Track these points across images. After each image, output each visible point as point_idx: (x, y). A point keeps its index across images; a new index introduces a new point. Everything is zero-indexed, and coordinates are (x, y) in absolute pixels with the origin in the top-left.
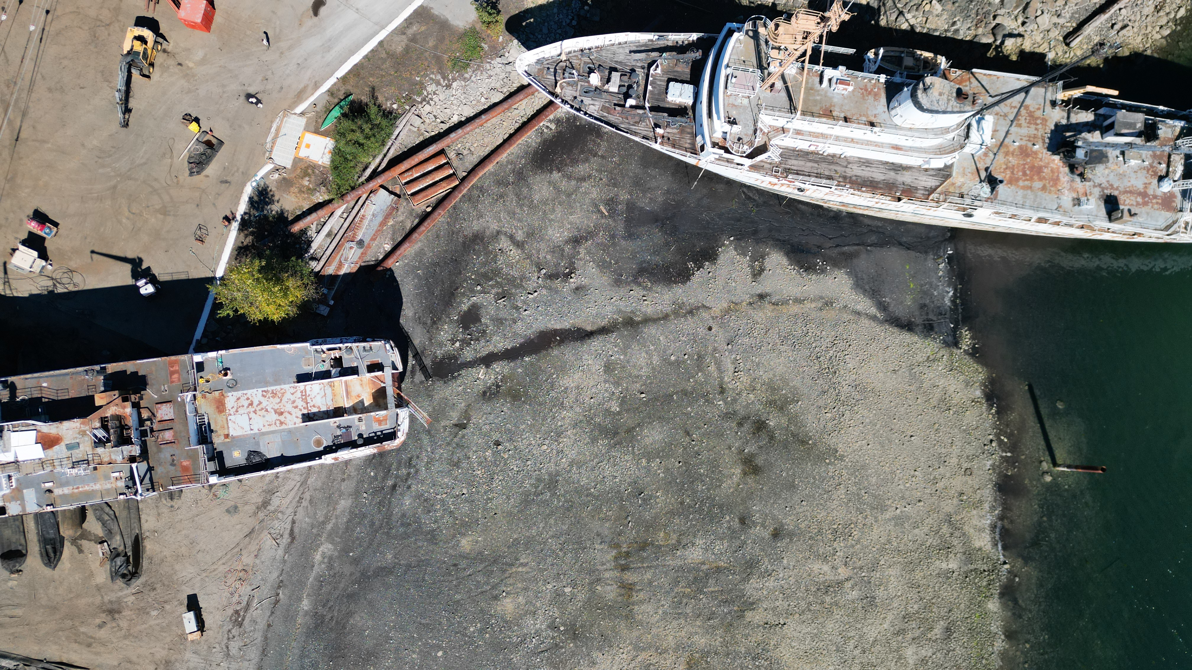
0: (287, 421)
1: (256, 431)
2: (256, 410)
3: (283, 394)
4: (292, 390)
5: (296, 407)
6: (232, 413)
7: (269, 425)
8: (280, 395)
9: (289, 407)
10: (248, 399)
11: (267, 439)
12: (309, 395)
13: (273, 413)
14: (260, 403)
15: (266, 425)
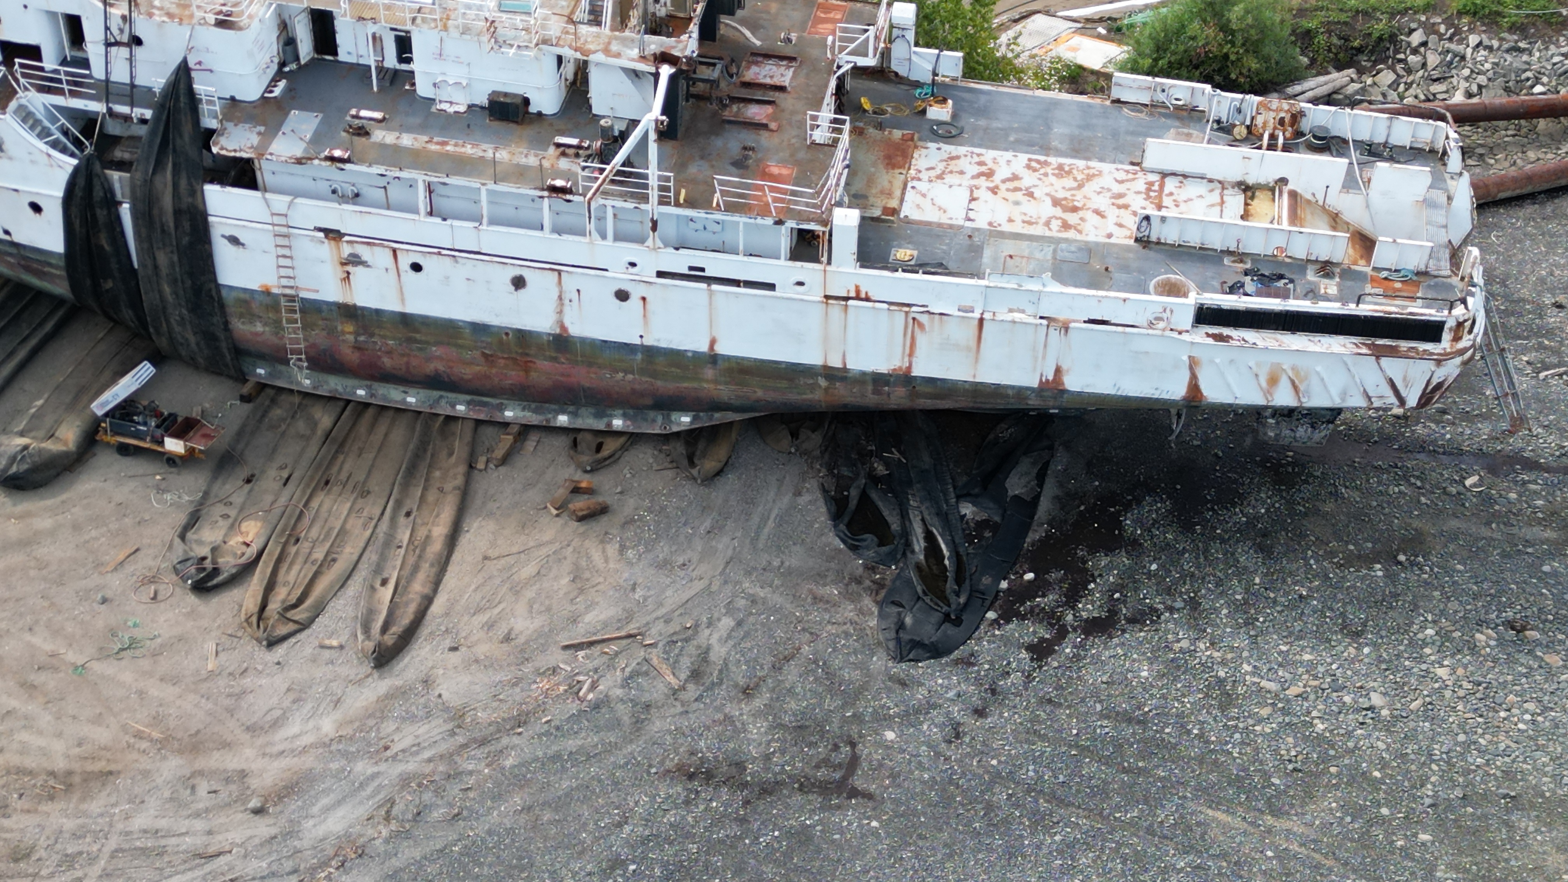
0: (1087, 227)
1: (981, 223)
2: (997, 187)
3: (1090, 178)
4: (1121, 176)
5: (1126, 207)
6: (924, 176)
7: (1030, 223)
8: (1080, 177)
9: (1102, 202)
10: (981, 164)
11: (1009, 247)
12: (1171, 194)
13: (1048, 201)
14: (1015, 177)
15: (1018, 218)
